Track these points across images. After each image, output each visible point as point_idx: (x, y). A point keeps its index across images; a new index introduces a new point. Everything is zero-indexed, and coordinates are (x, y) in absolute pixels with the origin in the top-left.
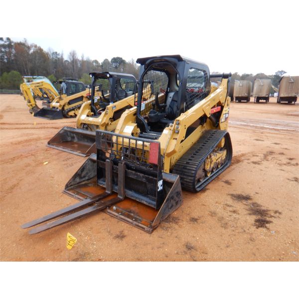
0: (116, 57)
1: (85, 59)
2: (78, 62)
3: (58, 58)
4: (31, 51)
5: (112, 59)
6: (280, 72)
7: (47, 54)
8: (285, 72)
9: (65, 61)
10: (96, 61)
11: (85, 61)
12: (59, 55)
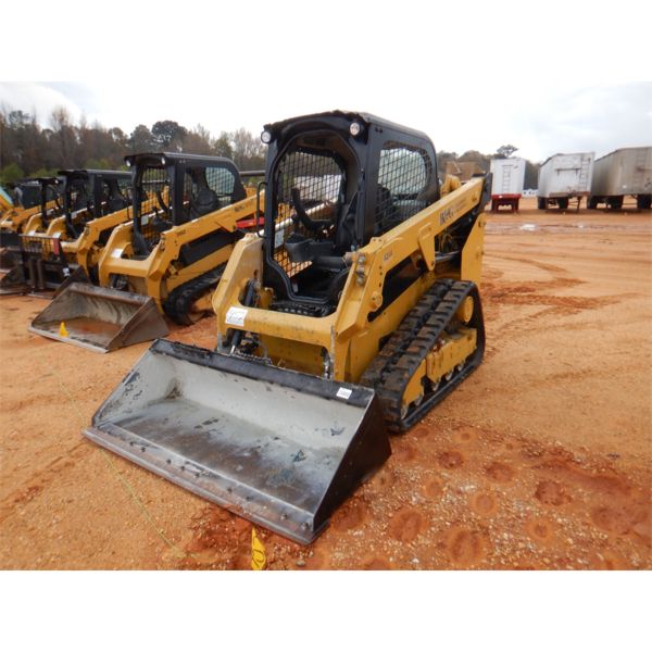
0: (162, 120)
1: (90, 126)
2: (77, 134)
3: (27, 126)
5: (155, 126)
6: (506, 148)
8: (514, 149)
9: (44, 131)
10: (118, 131)
11: (91, 131)
12: (27, 117)
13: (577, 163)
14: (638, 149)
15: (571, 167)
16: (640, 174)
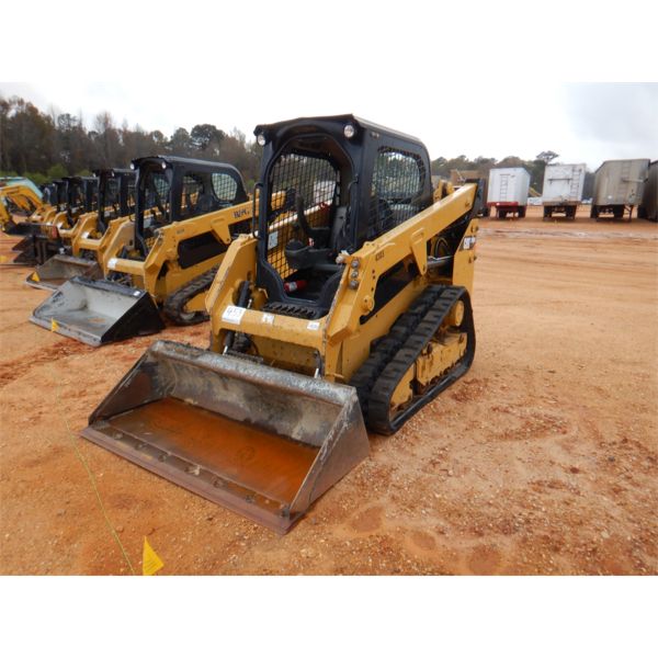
0: (201, 123)
1: (131, 128)
4: (12, 113)
5: (194, 129)
6: (546, 155)
7: (48, 118)
8: (555, 156)
9: (89, 133)
10: (158, 134)
11: (133, 134)
12: (74, 120)
13: (569, 173)
14: (624, 162)
15: (562, 177)
16: (624, 185)
